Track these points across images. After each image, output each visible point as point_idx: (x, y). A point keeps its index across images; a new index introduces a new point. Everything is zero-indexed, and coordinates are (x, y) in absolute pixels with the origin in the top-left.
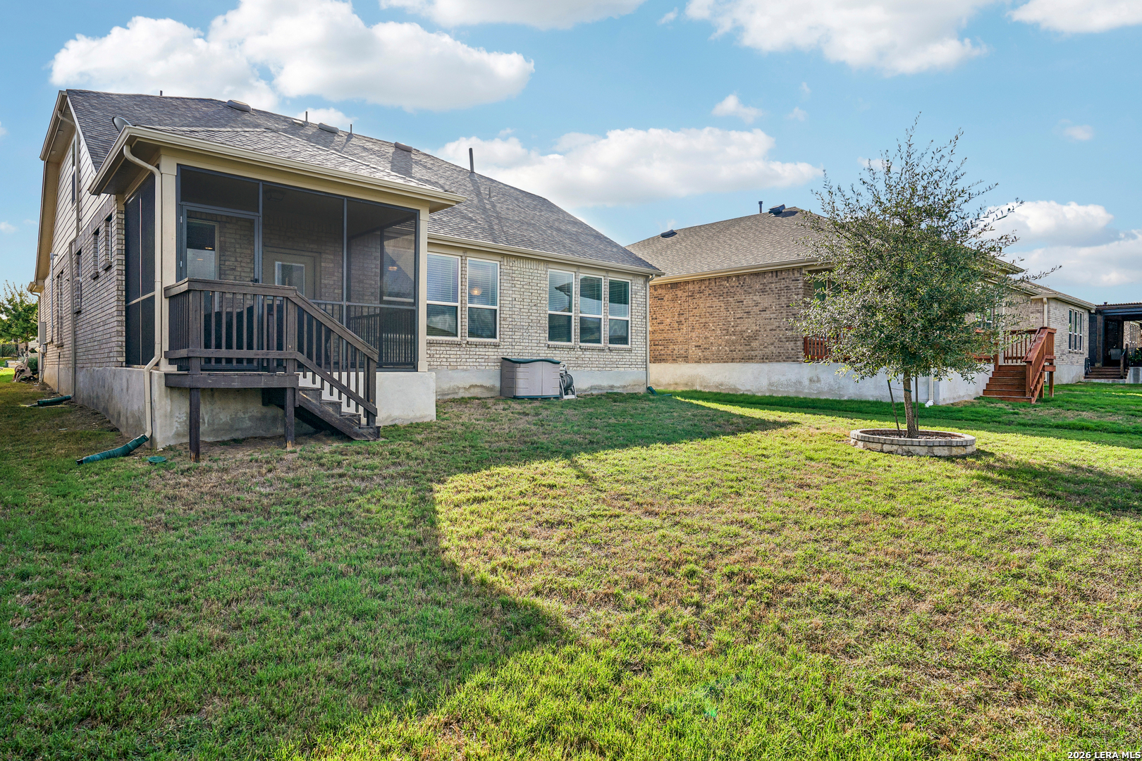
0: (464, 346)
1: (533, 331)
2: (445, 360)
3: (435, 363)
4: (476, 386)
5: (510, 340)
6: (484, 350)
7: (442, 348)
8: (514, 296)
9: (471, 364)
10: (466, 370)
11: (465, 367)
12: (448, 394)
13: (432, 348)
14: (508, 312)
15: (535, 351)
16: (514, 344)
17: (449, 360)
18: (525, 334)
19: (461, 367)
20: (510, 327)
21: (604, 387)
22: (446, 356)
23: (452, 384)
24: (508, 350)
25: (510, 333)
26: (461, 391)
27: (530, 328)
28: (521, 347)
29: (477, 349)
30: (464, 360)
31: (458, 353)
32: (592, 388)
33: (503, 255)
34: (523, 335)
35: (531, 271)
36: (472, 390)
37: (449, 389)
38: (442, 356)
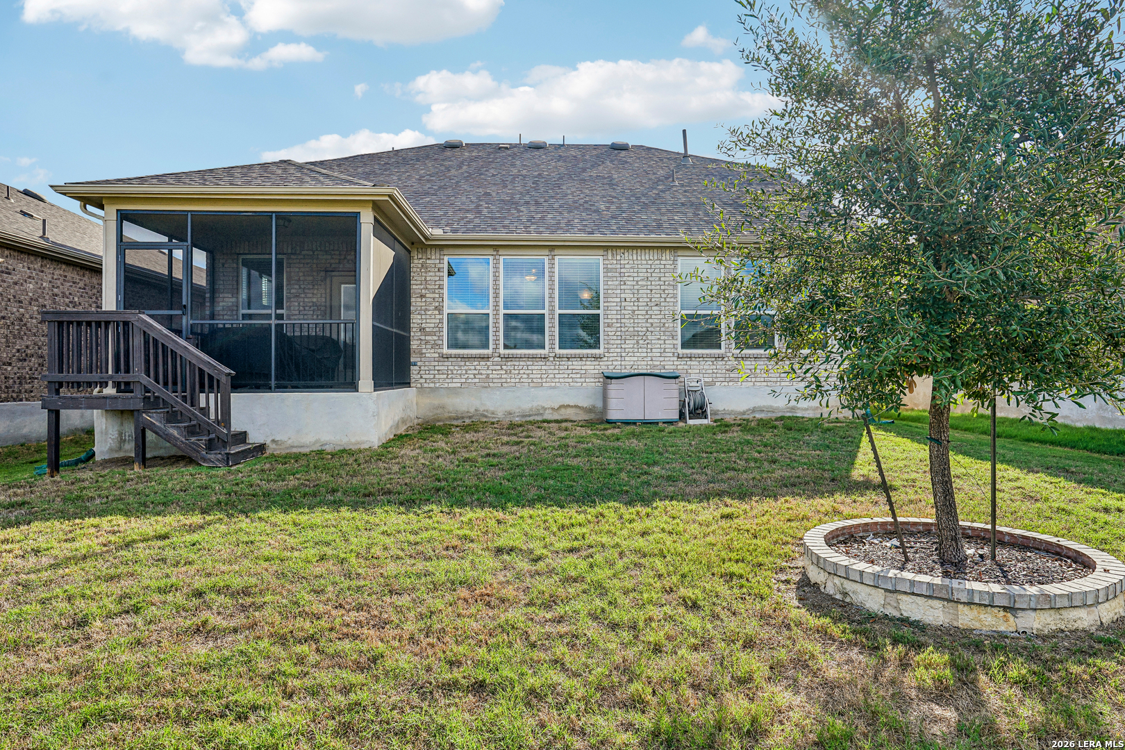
0: (552, 359)
1: (653, 338)
2: (525, 376)
3: (513, 380)
4: (568, 406)
5: (619, 350)
6: (580, 363)
7: (521, 363)
8: (623, 296)
9: (561, 380)
10: (554, 388)
11: (553, 384)
12: (530, 416)
13: (509, 363)
14: (614, 317)
15: (658, 363)
16: (623, 354)
17: (531, 376)
18: (641, 342)
19: (548, 384)
20: (619, 333)
21: (778, 408)
22: (527, 372)
23: (535, 404)
24: (615, 363)
25: (619, 342)
26: (547, 412)
27: (648, 333)
28: (636, 359)
29: (570, 363)
30: (552, 376)
31: (543, 367)
32: (754, 410)
33: (606, 248)
34: (638, 343)
35: (650, 262)
36: (563, 410)
37: (531, 410)
38: (521, 372)
